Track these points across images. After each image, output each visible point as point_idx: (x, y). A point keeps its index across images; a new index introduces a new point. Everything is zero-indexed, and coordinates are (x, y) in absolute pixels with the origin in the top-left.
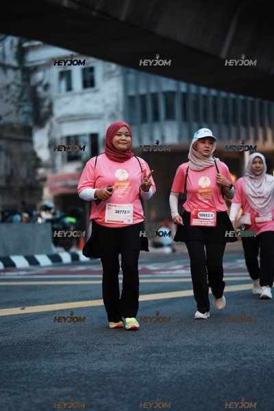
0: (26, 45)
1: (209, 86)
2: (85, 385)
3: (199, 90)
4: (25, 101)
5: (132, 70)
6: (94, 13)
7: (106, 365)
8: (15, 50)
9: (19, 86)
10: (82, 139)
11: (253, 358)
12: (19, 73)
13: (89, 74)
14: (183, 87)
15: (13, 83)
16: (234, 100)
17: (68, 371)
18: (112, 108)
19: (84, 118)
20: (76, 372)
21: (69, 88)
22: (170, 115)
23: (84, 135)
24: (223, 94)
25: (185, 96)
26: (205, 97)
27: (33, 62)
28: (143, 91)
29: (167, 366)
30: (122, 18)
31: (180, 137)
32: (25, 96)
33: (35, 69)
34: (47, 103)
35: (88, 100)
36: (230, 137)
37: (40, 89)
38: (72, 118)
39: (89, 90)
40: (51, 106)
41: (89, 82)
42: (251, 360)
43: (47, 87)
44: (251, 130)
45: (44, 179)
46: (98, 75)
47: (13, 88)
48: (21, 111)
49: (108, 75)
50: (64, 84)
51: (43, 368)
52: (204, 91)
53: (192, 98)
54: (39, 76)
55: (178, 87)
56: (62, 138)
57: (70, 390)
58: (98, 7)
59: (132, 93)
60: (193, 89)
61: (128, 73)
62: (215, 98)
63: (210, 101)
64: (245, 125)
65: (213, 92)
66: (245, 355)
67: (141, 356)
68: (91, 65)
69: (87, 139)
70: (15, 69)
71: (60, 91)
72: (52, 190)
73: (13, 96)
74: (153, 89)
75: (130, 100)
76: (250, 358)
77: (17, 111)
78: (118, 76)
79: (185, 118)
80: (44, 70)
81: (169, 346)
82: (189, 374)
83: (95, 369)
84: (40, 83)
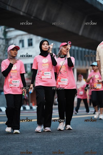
0: (7, 30)
1: (75, 45)
2: (26, 142)
4: (6, 51)
6: (32, 18)
8: (3, 32)
9: (4, 45)
12: (4, 41)
13: (30, 42)
15: (2, 44)
16: (85, 52)
17: (20, 138)
20: (23, 138)
21: (23, 46)
23: (29, 64)
24: (81, 49)
26: (74, 50)
27: (9, 36)
30: (43, 19)
33: (10, 39)
35: (30, 51)
36: (83, 65)
39: (30, 47)
41: (30, 44)
46: (34, 42)
47: (2, 46)
48: (5, 55)
49: (38, 42)
50: (21, 45)
51: (11, 137)
52: (73, 47)
54: (12, 42)
57: (20, 143)
58: (34, 15)
62: (77, 51)
64: (89, 60)
65: (77, 48)
68: (31, 38)
69: (30, 66)
70: (3, 39)
73: (2, 49)
77: (3, 55)
80: (14, 40)
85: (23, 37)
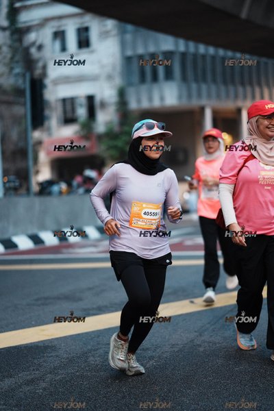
0: (18, 5)
1: (208, 43)
3: (197, 48)
4: (17, 62)
5: (130, 27)
8: (6, 10)
10: (78, 101)
12: (8, 33)
13: (84, 35)
14: (182, 46)
15: (5, 44)
18: (108, 69)
19: (80, 79)
21: (63, 49)
22: (169, 75)
23: (80, 97)
24: (221, 52)
25: (184, 55)
26: (204, 56)
27: (25, 22)
28: (140, 51)
31: (180, 97)
32: (17, 58)
33: (28, 30)
34: (40, 64)
36: (228, 96)
37: (33, 50)
38: (67, 80)
39: (85, 50)
40: (45, 67)
41: (84, 43)
43: (40, 48)
45: (39, 143)
46: (94, 35)
47: (5, 49)
48: (13, 73)
49: (104, 35)
50: (58, 45)
52: (202, 49)
53: (190, 59)
54: (32, 37)
55: (177, 45)
56: (57, 101)
59: (129, 53)
60: (192, 47)
61: (125, 31)
62: (213, 57)
63: (209, 60)
64: (243, 84)
65: (211, 50)
68: (86, 25)
69: (84, 101)
70: (4, 29)
71: (53, 52)
72: (48, 153)
73: (5, 58)
74: (152, 49)
75: (128, 60)
77: (10, 73)
78: (114, 36)
79: (184, 78)
80: (37, 30)
84: (33, 44)
85: (64, 22)
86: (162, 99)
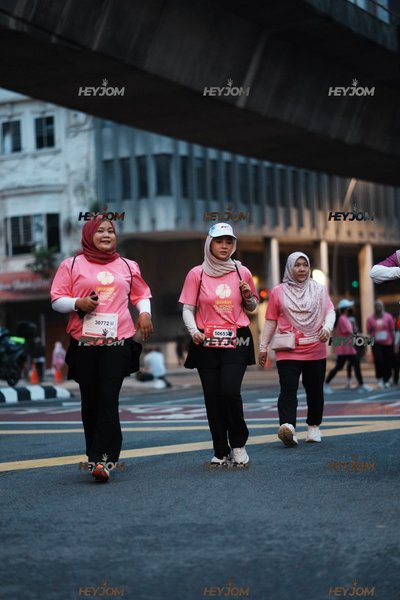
1: (220, 147)
3: (205, 153)
5: (109, 123)
6: (54, 40)
7: (67, 553)
10: (36, 221)
11: (280, 542)
13: (45, 128)
14: (183, 148)
16: (256, 168)
18: (79, 178)
19: (39, 190)
20: (24, 563)
21: (17, 147)
22: (163, 189)
23: (39, 216)
24: (241, 159)
25: (185, 160)
26: (214, 162)
28: (124, 153)
29: (156, 554)
30: (95, 47)
31: (178, 220)
35: (44, 165)
36: (249, 221)
38: (20, 191)
39: (45, 150)
41: (45, 140)
42: (278, 546)
44: (281, 211)
46: (59, 129)
49: (74, 130)
50: (8, 142)
52: (212, 154)
53: (196, 164)
55: (176, 148)
58: (58, 31)
59: (108, 156)
60: (197, 150)
61: (103, 126)
62: (228, 164)
63: (222, 169)
64: (272, 204)
65: (226, 156)
66: (271, 537)
67: (119, 540)
68: (48, 114)
69: (43, 223)
71: (3, 151)
74: (140, 151)
75: (106, 166)
76: (276, 542)
78: (89, 130)
79: (185, 194)
81: (159, 524)
82: (189, 565)
83: (52, 559)
85: (18, 109)
86: (153, 221)
